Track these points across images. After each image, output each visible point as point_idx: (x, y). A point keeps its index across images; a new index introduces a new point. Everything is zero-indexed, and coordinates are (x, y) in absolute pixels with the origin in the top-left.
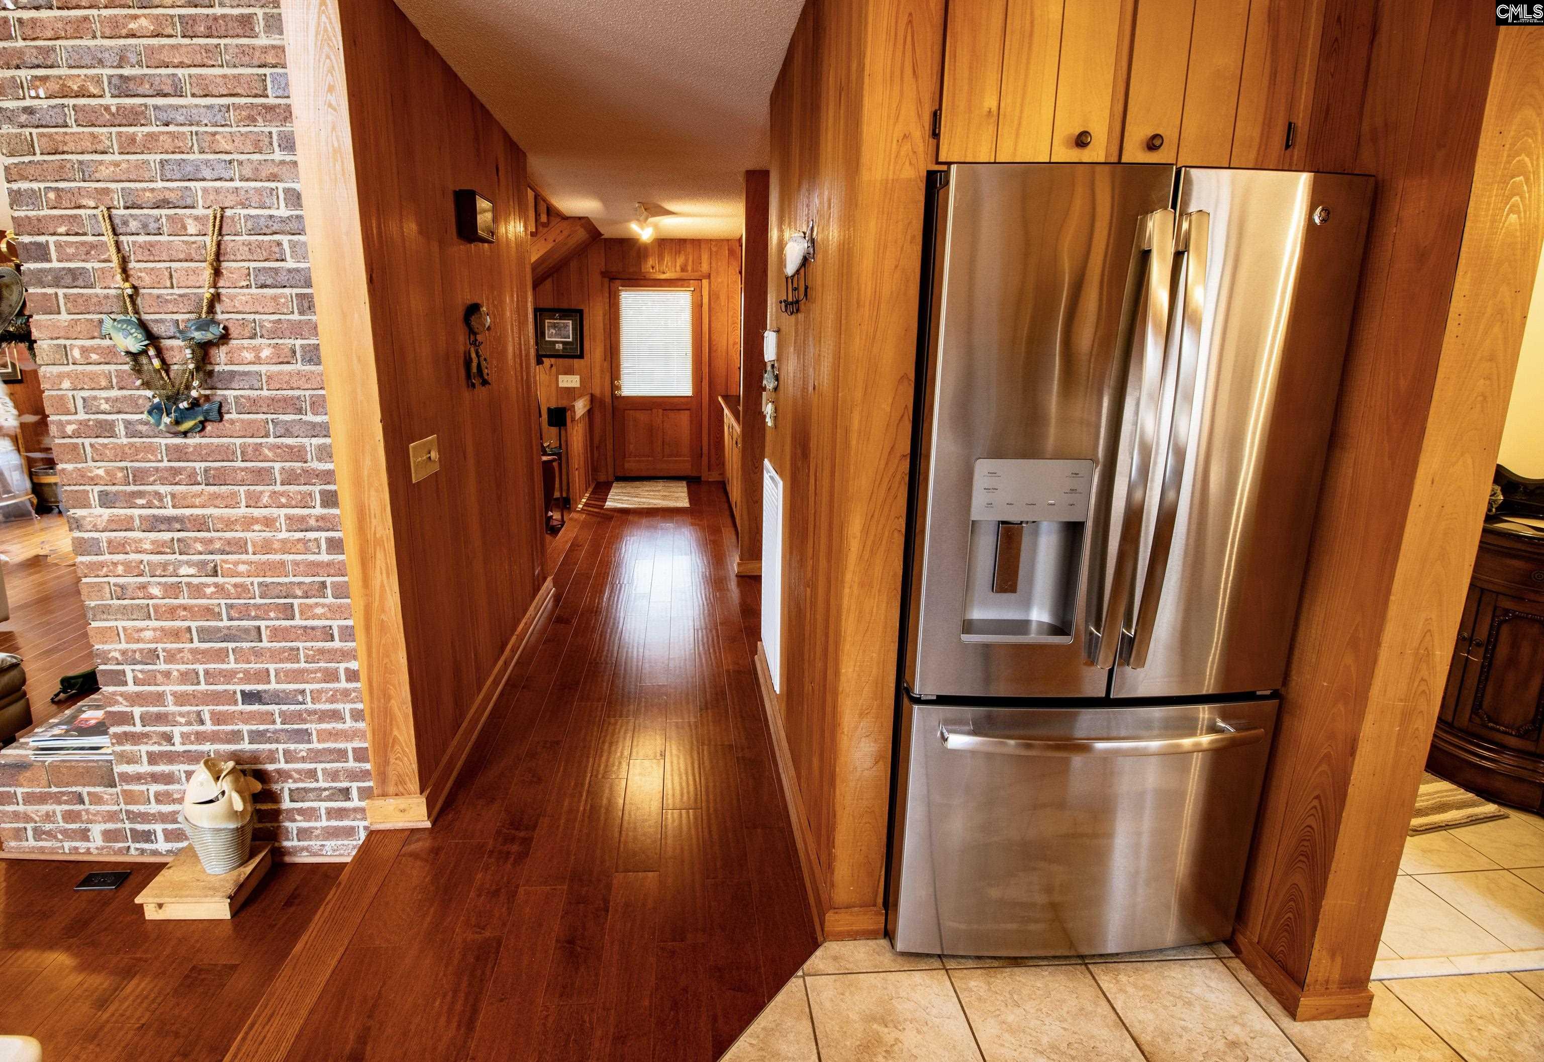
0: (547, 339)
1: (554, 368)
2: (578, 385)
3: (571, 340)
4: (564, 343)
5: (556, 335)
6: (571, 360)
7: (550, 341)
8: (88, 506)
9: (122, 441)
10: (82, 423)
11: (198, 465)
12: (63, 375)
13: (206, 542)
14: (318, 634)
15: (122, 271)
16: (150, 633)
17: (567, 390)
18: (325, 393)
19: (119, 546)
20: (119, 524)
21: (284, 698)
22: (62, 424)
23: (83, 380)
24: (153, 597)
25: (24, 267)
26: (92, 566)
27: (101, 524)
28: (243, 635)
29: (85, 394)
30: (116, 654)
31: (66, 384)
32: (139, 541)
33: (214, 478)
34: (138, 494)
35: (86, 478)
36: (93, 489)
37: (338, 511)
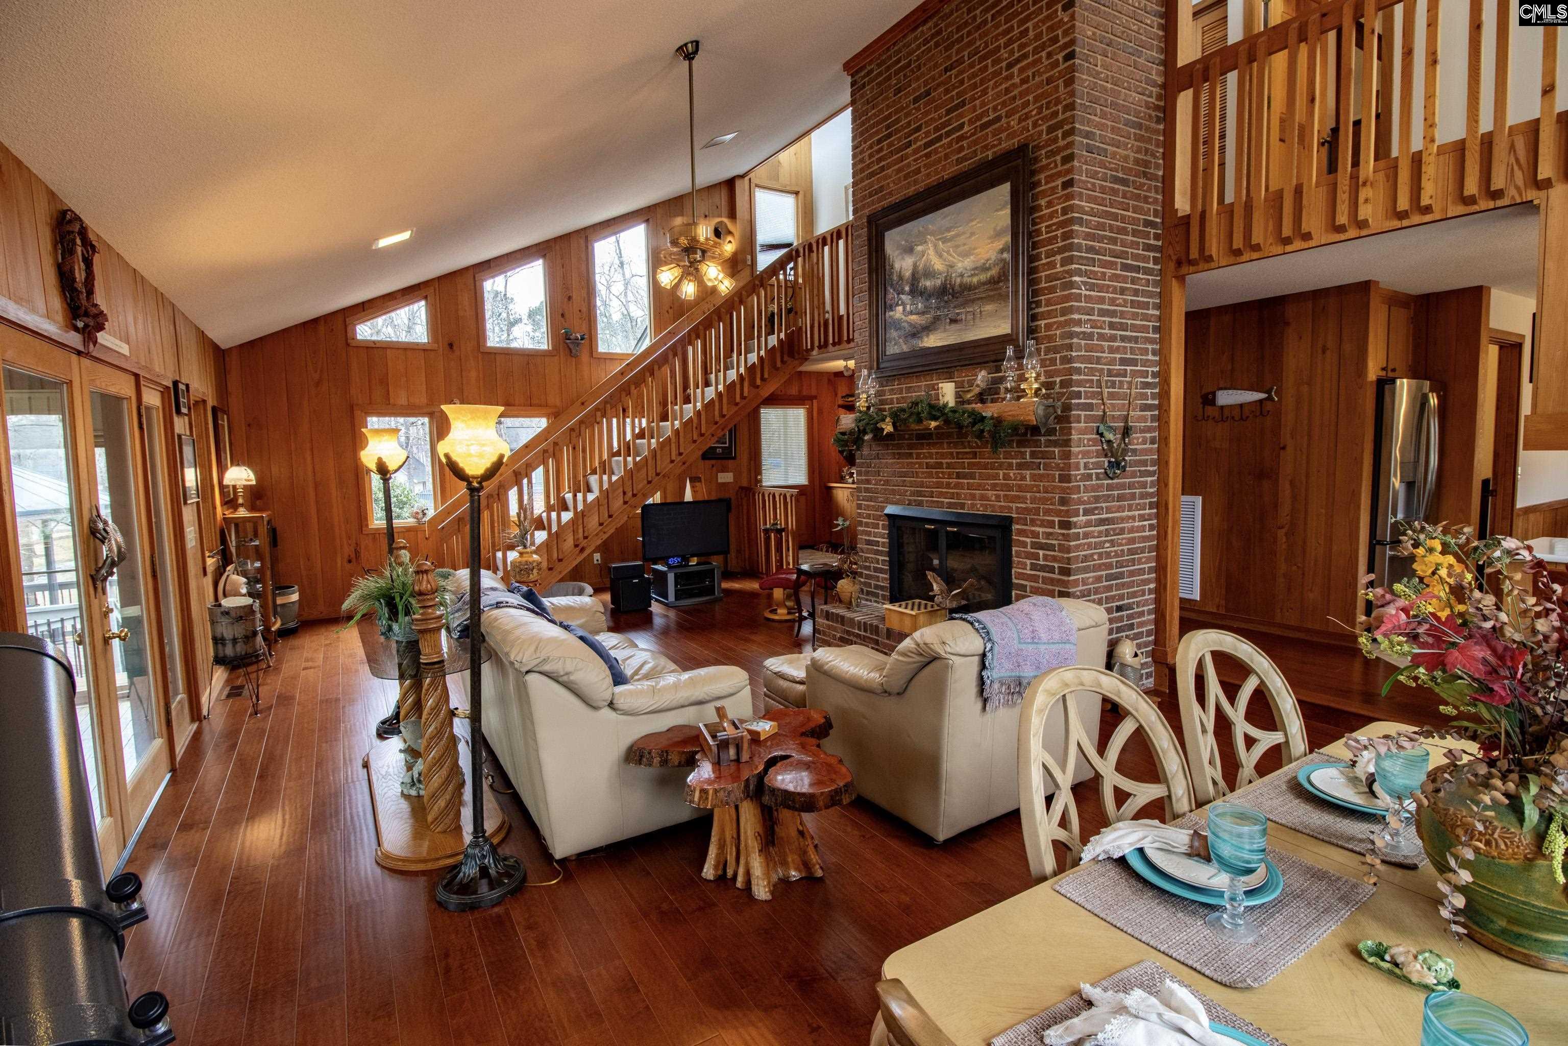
1: (715, 469)
2: (732, 480)
3: (727, 445)
4: (723, 448)
6: (726, 461)
8: (1079, 516)
9: (1094, 482)
10: (1083, 475)
11: (1116, 493)
12: (1079, 452)
13: (1114, 530)
14: (1142, 572)
15: (1104, 404)
16: (1091, 580)
17: (724, 484)
18: (1156, 457)
19: (1086, 535)
20: (1088, 524)
21: (1129, 607)
22: (1076, 475)
23: (1086, 454)
24: (1095, 560)
25: (1073, 401)
26: (1077, 547)
27: (1083, 524)
28: (1120, 576)
29: (1085, 460)
30: (1078, 593)
31: (1080, 456)
32: (1093, 532)
33: (1120, 498)
34: (1096, 508)
35: (1080, 502)
36: (1082, 507)
37: (1155, 511)
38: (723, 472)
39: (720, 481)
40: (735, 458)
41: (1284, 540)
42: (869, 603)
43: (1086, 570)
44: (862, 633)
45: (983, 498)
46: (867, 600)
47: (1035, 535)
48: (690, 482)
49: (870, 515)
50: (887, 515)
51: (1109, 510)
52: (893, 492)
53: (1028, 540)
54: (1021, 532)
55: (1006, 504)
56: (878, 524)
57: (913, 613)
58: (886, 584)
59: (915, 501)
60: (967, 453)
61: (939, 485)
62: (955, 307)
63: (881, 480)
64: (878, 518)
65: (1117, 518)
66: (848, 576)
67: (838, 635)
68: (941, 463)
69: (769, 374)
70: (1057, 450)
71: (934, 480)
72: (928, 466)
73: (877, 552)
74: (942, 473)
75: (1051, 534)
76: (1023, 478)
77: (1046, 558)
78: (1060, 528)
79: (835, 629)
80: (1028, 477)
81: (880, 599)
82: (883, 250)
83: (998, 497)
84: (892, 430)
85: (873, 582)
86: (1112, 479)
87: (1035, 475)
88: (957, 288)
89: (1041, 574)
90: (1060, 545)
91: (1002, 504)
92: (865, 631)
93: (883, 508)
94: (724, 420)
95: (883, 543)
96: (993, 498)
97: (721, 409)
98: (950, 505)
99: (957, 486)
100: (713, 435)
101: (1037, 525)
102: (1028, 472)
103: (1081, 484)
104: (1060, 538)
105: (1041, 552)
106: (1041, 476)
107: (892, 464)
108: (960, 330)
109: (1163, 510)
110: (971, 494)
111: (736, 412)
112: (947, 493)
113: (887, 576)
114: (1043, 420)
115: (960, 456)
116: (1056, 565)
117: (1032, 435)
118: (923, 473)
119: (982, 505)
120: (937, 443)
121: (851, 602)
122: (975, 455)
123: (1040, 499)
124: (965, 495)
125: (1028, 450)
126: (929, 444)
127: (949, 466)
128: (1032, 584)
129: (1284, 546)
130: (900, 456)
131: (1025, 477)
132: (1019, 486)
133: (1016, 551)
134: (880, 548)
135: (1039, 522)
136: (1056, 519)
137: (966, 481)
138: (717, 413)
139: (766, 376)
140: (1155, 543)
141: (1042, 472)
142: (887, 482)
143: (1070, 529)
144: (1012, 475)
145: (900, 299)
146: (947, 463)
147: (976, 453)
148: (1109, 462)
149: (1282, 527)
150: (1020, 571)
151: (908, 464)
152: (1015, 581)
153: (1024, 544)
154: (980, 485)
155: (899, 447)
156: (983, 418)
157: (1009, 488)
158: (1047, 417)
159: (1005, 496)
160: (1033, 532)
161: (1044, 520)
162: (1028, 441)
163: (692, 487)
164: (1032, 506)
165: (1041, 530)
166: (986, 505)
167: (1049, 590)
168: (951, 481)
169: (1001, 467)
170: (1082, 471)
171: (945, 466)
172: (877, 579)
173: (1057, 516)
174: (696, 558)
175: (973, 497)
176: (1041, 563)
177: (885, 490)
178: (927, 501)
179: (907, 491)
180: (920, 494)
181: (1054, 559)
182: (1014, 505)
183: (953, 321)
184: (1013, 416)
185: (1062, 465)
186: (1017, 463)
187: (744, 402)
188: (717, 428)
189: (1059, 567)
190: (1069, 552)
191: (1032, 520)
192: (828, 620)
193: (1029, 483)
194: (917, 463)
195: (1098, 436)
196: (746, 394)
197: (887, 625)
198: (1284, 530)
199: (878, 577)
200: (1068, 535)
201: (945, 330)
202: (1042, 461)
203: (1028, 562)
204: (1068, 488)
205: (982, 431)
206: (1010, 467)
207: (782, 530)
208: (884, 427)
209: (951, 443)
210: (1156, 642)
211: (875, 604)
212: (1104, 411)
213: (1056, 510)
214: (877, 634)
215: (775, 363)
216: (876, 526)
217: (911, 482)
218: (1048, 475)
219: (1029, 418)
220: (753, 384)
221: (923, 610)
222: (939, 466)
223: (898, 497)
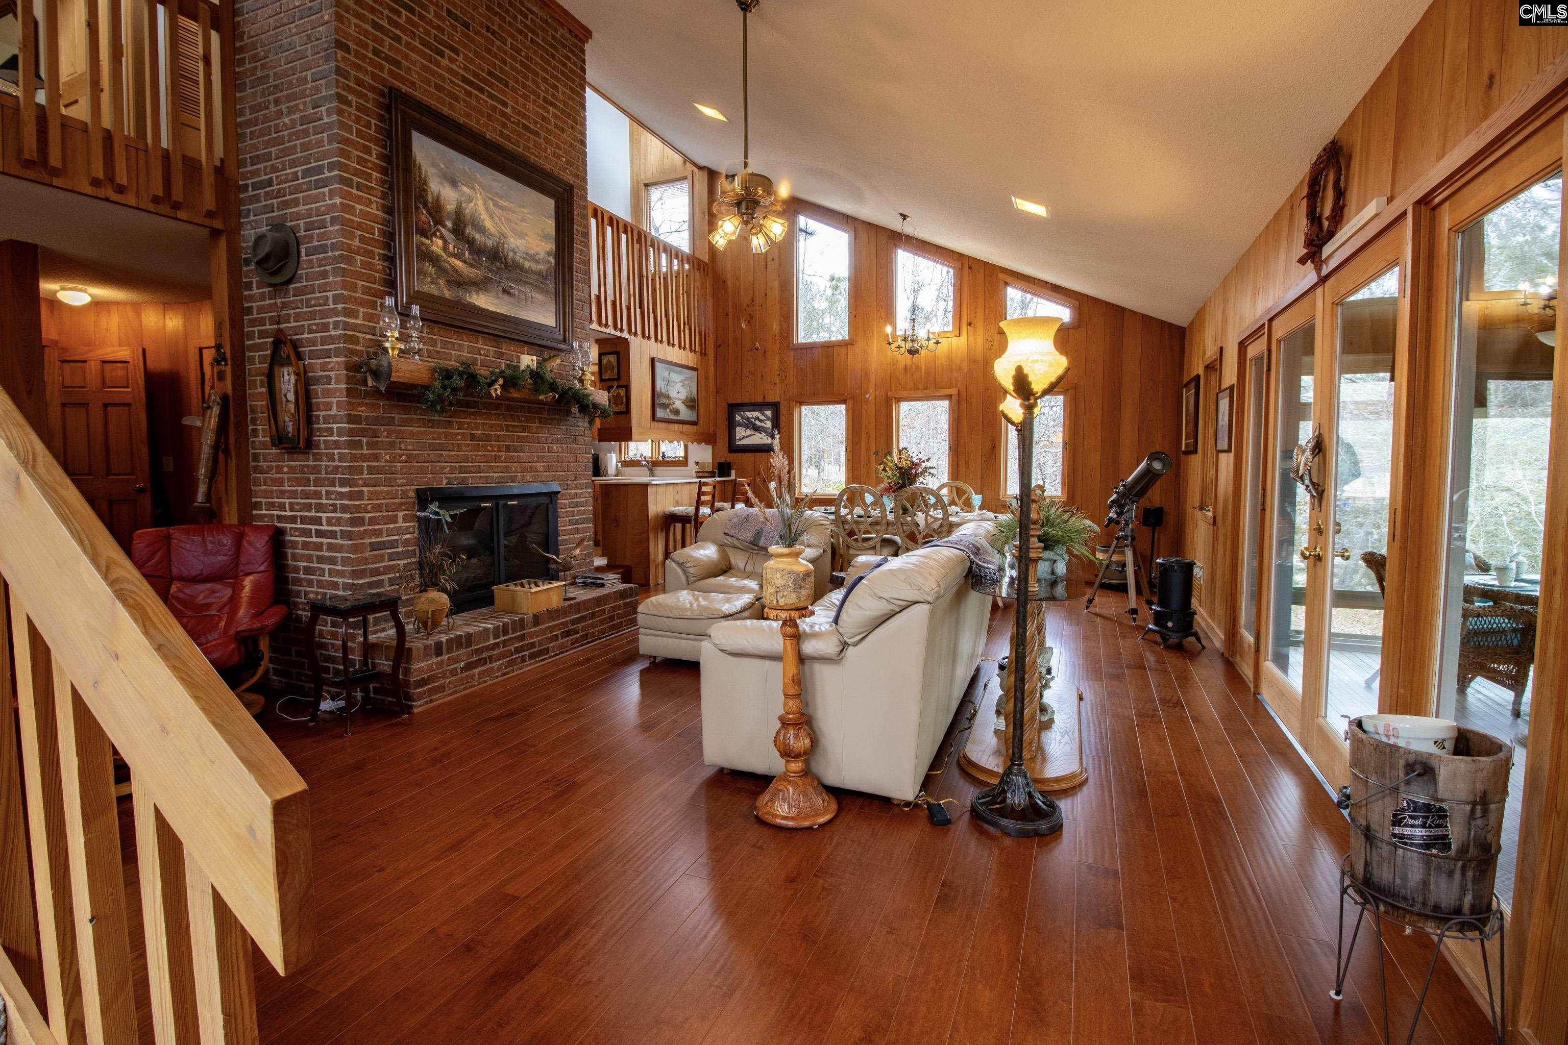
44: (500, 639)
45: (533, 469)
47: (573, 496)
54: (562, 497)
55: (551, 474)
56: (396, 516)
59: (457, 478)
60: (516, 426)
61: (488, 459)
62: (507, 279)
63: (401, 455)
67: (462, 664)
68: (490, 435)
71: (482, 454)
72: (473, 438)
73: (395, 556)
74: (491, 445)
76: (563, 451)
77: (579, 513)
79: (455, 660)
80: (566, 449)
82: (411, 150)
87: (570, 448)
88: (509, 260)
91: (548, 473)
96: (541, 469)
99: (507, 459)
101: (573, 489)
102: (566, 446)
105: (576, 509)
107: (420, 433)
108: (513, 304)
110: (521, 466)
112: (497, 466)
115: (510, 429)
116: (586, 517)
118: (468, 445)
122: (524, 429)
124: (516, 467)
125: (564, 427)
127: (498, 439)
133: (560, 513)
134: (401, 549)
135: (574, 486)
137: (516, 454)
142: (410, 458)
144: (555, 448)
145: (438, 230)
146: (496, 436)
151: (446, 434)
153: (565, 506)
154: (529, 457)
159: (550, 466)
160: (570, 494)
165: (575, 492)
166: (535, 476)
168: (501, 454)
169: (546, 441)
171: (493, 438)
175: (523, 469)
176: (577, 517)
178: (473, 478)
179: (445, 467)
182: (556, 474)
183: (505, 291)
186: (558, 438)
191: (569, 485)
192: (440, 655)
193: (566, 454)
194: (459, 434)
201: (497, 297)
206: (553, 441)
209: (500, 415)
217: (450, 456)
218: (579, 448)
222: (488, 438)
223: (430, 476)
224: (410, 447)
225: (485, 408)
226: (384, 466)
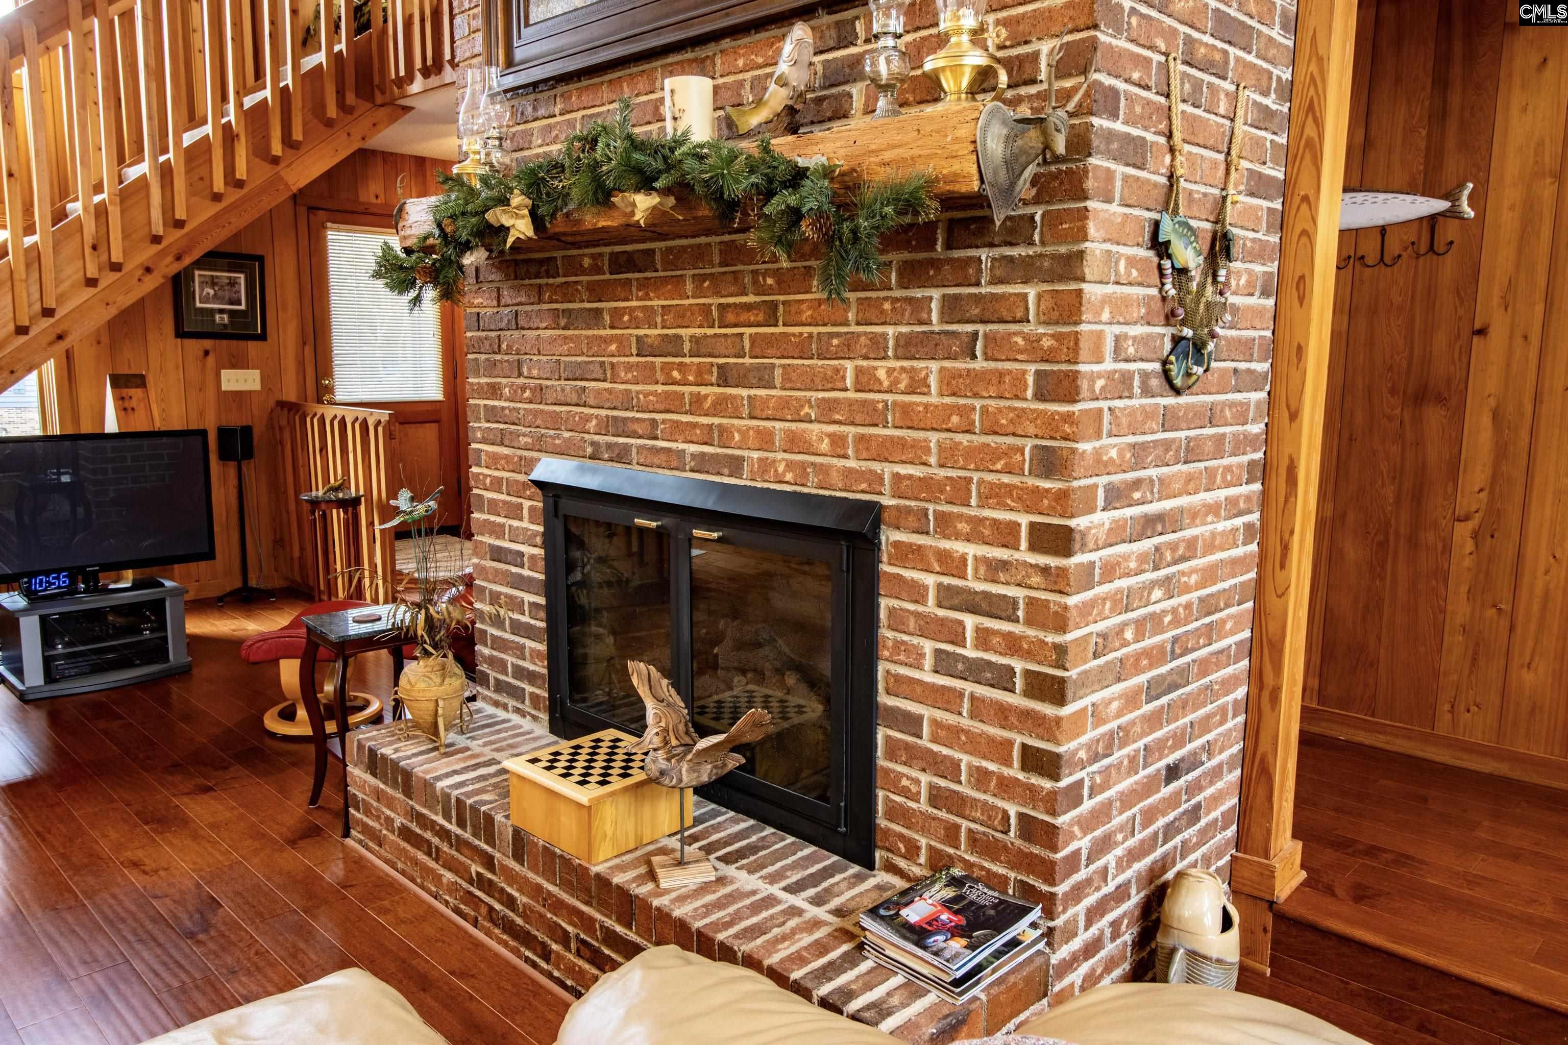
0: (198, 305)
1: (211, 360)
2: (256, 386)
3: (243, 307)
4: (232, 313)
5: (216, 298)
6: (242, 343)
7: (202, 309)
8: (1092, 510)
9: (1135, 402)
10: (1109, 376)
11: (1182, 434)
12: (1106, 300)
13: (1174, 547)
14: (1223, 658)
15: (1172, 150)
16: (1115, 705)
17: (239, 396)
18: (1269, 333)
19: (1111, 571)
20: (1118, 535)
21: (1193, 762)
22: (1093, 377)
23: (1120, 305)
24: (1126, 644)
25: (1096, 121)
26: (1086, 609)
27: (1102, 537)
28: (1179, 679)
29: (1118, 329)
30: (1082, 754)
31: (1106, 316)
32: (1126, 557)
33: (1191, 453)
34: (1137, 484)
35: (1101, 466)
36: (1103, 480)
37: (1257, 486)
38: (233, 366)
39: (225, 387)
40: (263, 337)
41: (1470, 546)
42: (502, 714)
43: (1101, 679)
44: (453, 828)
45: (795, 443)
46: (496, 704)
47: (955, 565)
48: (114, 386)
49: (499, 480)
50: (539, 484)
51: (1165, 489)
52: (556, 422)
53: (930, 580)
54: (905, 554)
55: (865, 465)
56: (520, 507)
57: (583, 795)
58: (540, 668)
59: (609, 446)
60: (748, 307)
61: (672, 404)
63: (523, 388)
64: (517, 489)
65: (1181, 510)
66: (427, 654)
67: (399, 821)
68: (679, 337)
69: (305, 134)
70: (1031, 292)
71: (660, 388)
72: (643, 347)
73: (519, 583)
74: (681, 367)
75: (1004, 565)
76: (918, 385)
77: (983, 638)
78: (1033, 547)
79: (390, 803)
80: (933, 381)
81: (527, 706)
83: (838, 441)
84: (530, 233)
85: (510, 659)
86: (1177, 392)
87: (957, 375)
89: (968, 687)
90: (1031, 602)
91: (852, 464)
92: (461, 824)
93: (530, 464)
94: (179, 233)
95: (532, 557)
96: (825, 446)
97: (168, 207)
98: (702, 463)
99: (721, 407)
100: (148, 270)
101: (957, 536)
102: (934, 366)
103: (1104, 405)
104: (1036, 580)
105: (970, 621)
106: (977, 377)
107: (552, 341)
109: (1279, 483)
110: (758, 431)
111: (216, 217)
112: (695, 425)
113: (542, 647)
114: (1003, 175)
115: (730, 317)
116: (1019, 665)
117: (949, 245)
118: (629, 367)
119: (790, 465)
120: (665, 280)
121: (435, 725)
122: (771, 314)
123: (970, 452)
124: (744, 433)
125: (936, 294)
126: (644, 285)
127: (699, 347)
128: (939, 715)
129: (1467, 562)
130: (570, 320)
131: (925, 382)
132: (906, 409)
133: (892, 611)
134: (526, 572)
135: (964, 527)
136: (1024, 520)
137: (744, 392)
138: (156, 214)
139: (298, 135)
140: (1252, 575)
141: (980, 364)
142: (539, 394)
143: (1068, 554)
144: (882, 374)
146: (693, 339)
147: (774, 306)
148: (1177, 340)
149: (1467, 518)
150: (903, 671)
151: (590, 340)
152: (883, 699)
153: (917, 593)
154: (785, 403)
155: (567, 293)
156: (798, 176)
157: (876, 417)
158: (1014, 165)
159: (861, 439)
160: (944, 556)
161: (982, 520)
162: (935, 264)
163: (119, 399)
164: (943, 473)
165: (971, 550)
166: (803, 466)
167: (991, 740)
168: (704, 390)
169: (848, 349)
170: (1108, 365)
171: (687, 347)
172: (520, 651)
173: (1028, 510)
174: (130, 571)
175: (765, 441)
176: (971, 653)
177: (536, 413)
178: (640, 448)
179: (587, 419)
180: (620, 427)
181: (1013, 645)
182: (887, 470)
184: (902, 162)
185: (1047, 343)
186: (898, 337)
187: (234, 195)
188: (161, 255)
189: (1027, 673)
190: (1062, 628)
191: (943, 520)
192: (374, 774)
193: (934, 399)
194: (613, 338)
195: (1151, 254)
196: (241, 172)
197: (515, 820)
198: (1471, 525)
199: (522, 648)
200: (1062, 572)
202: (981, 328)
203: (928, 646)
204: (1068, 418)
205: (795, 215)
206: (877, 348)
207: (356, 501)
208: (506, 221)
209: (704, 278)
210: (1240, 842)
211: (516, 719)
212: (1171, 176)
213: (1024, 489)
214: (491, 841)
215: (323, 107)
216: (515, 512)
217: (599, 392)
218: (1001, 374)
219: (956, 167)
220: (261, 151)
221: (617, 783)
222: (671, 346)
223: (567, 435)
224: (535, 372)
225: (669, 265)
226: (503, 408)
